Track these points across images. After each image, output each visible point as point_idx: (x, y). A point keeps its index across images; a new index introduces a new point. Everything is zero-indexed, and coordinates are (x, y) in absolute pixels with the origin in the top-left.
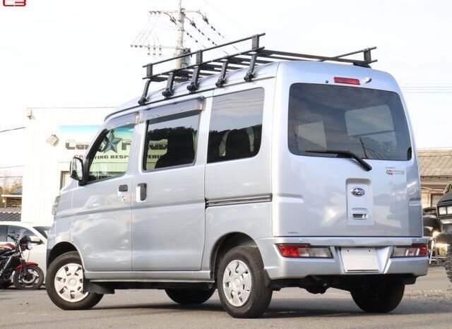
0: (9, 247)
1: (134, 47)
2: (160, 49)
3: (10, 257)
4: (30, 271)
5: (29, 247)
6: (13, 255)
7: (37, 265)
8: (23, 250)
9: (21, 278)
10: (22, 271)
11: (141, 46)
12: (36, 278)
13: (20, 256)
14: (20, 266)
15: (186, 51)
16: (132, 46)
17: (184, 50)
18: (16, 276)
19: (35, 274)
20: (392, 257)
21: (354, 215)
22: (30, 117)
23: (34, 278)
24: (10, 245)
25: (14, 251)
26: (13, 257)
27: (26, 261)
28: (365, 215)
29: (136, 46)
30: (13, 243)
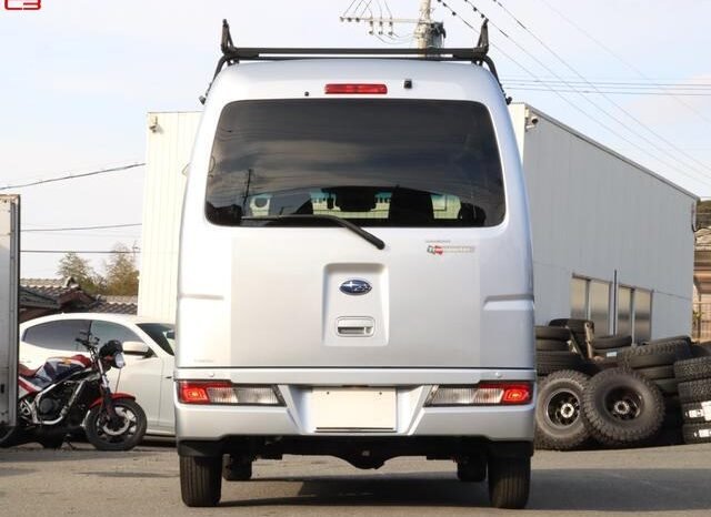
0: (78, 363)
1: (346, 21)
2: (391, 23)
3: (81, 383)
4: (119, 410)
5: (119, 363)
6: (88, 379)
7: (134, 399)
8: (107, 368)
9: (102, 424)
10: (104, 410)
11: (358, 20)
12: (132, 424)
13: (101, 381)
14: (101, 400)
15: (436, 26)
16: (342, 19)
17: (432, 25)
18: (92, 421)
19: (130, 416)
20: (428, 405)
21: (340, 329)
22: (153, 129)
23: (127, 425)
24: (82, 358)
25: (90, 369)
26: (86, 382)
27: (113, 391)
28: (369, 328)
29: (350, 19)
30: (88, 355)
